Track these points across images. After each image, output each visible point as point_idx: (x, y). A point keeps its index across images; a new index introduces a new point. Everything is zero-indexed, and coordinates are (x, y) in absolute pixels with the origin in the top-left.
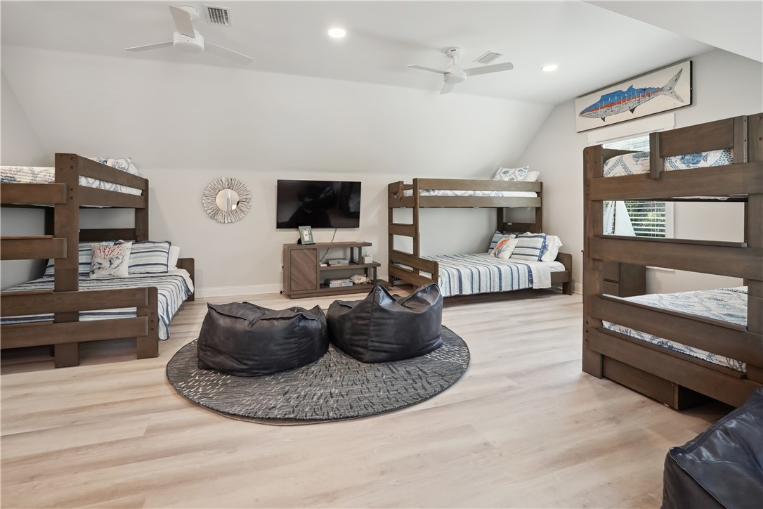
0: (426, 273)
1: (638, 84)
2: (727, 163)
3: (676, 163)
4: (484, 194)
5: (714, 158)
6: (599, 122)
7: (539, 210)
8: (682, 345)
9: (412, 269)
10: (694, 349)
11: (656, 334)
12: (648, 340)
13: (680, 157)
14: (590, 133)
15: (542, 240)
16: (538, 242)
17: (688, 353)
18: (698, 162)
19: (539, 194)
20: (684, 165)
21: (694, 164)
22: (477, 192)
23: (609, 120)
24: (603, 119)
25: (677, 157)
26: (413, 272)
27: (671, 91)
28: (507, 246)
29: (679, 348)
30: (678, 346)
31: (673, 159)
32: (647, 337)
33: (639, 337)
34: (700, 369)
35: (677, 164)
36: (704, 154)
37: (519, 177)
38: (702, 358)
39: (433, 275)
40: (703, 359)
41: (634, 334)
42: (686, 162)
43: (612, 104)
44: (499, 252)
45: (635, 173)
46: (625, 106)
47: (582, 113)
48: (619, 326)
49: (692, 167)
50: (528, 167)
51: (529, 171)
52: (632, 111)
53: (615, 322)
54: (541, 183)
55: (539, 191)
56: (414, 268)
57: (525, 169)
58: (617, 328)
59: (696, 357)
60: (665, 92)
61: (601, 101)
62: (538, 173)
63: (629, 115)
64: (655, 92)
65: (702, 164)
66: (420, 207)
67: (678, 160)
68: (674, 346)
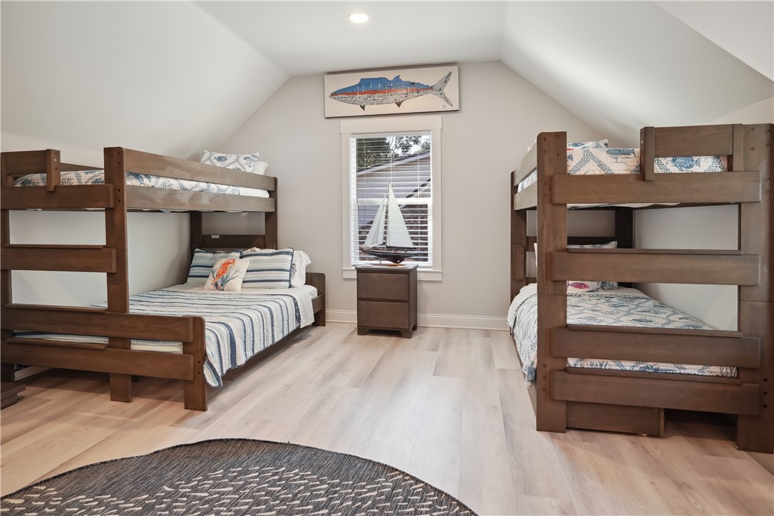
0: (158, 344)
1: (406, 76)
2: (719, 170)
3: (665, 165)
4: (219, 190)
5: (706, 164)
6: (356, 110)
7: (271, 217)
8: (673, 365)
9: (104, 341)
10: (686, 366)
11: (638, 359)
12: (628, 368)
13: (671, 159)
14: (343, 122)
15: (289, 257)
16: (285, 261)
17: (678, 372)
18: (691, 166)
19: (273, 193)
20: (676, 168)
21: (687, 167)
22: (212, 186)
23: (370, 109)
24: (363, 108)
25: (667, 159)
26: (108, 346)
27: (440, 92)
28: (237, 271)
29: (666, 368)
30: (663, 367)
31: (663, 160)
32: (628, 365)
33: (618, 368)
34: (699, 386)
35: (668, 166)
36: (695, 158)
37: (247, 167)
38: (693, 373)
39: (186, 345)
40: (695, 374)
41: (612, 365)
42: (678, 165)
43: (374, 92)
44: (224, 282)
45: (616, 172)
46: (390, 97)
47: (334, 94)
48: (590, 360)
49: (685, 171)
50: (257, 154)
51: (258, 161)
52: (399, 104)
53: (582, 357)
54: (276, 179)
55: (272, 189)
56: (111, 338)
57: (254, 156)
58: (587, 364)
59: (688, 374)
60: (434, 92)
61: (360, 85)
62: (266, 165)
63: (393, 108)
64: (423, 90)
65: (696, 169)
66: (129, 211)
67: (670, 162)
68: (661, 368)
